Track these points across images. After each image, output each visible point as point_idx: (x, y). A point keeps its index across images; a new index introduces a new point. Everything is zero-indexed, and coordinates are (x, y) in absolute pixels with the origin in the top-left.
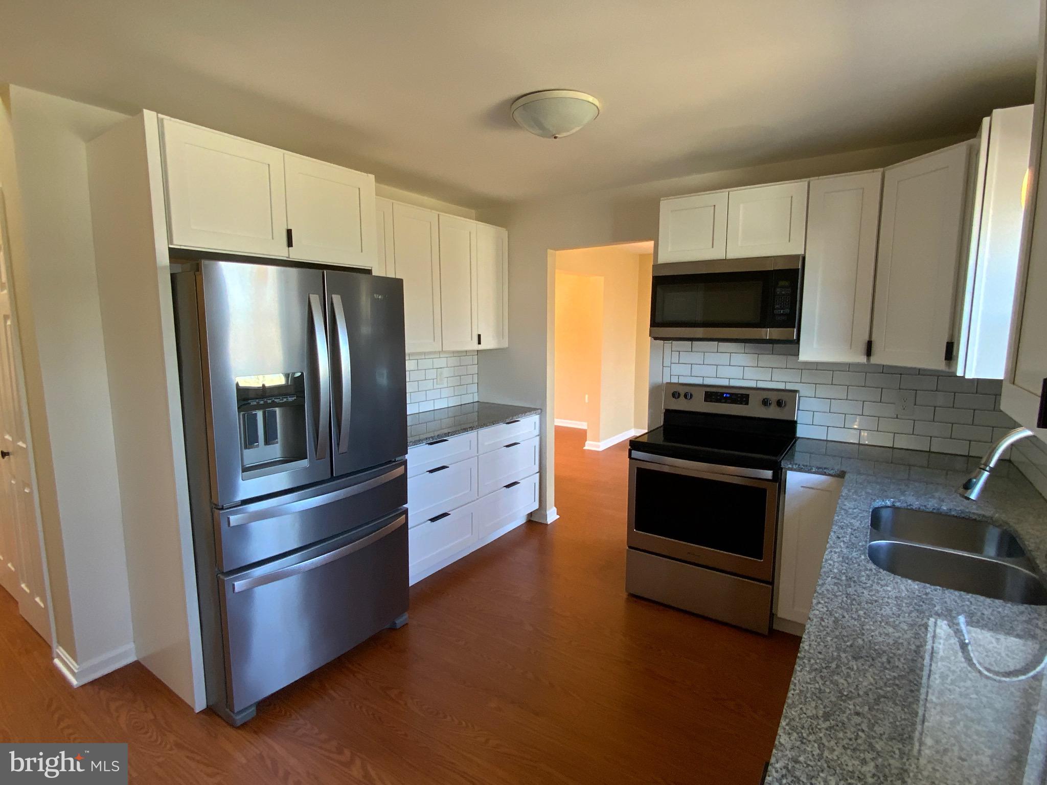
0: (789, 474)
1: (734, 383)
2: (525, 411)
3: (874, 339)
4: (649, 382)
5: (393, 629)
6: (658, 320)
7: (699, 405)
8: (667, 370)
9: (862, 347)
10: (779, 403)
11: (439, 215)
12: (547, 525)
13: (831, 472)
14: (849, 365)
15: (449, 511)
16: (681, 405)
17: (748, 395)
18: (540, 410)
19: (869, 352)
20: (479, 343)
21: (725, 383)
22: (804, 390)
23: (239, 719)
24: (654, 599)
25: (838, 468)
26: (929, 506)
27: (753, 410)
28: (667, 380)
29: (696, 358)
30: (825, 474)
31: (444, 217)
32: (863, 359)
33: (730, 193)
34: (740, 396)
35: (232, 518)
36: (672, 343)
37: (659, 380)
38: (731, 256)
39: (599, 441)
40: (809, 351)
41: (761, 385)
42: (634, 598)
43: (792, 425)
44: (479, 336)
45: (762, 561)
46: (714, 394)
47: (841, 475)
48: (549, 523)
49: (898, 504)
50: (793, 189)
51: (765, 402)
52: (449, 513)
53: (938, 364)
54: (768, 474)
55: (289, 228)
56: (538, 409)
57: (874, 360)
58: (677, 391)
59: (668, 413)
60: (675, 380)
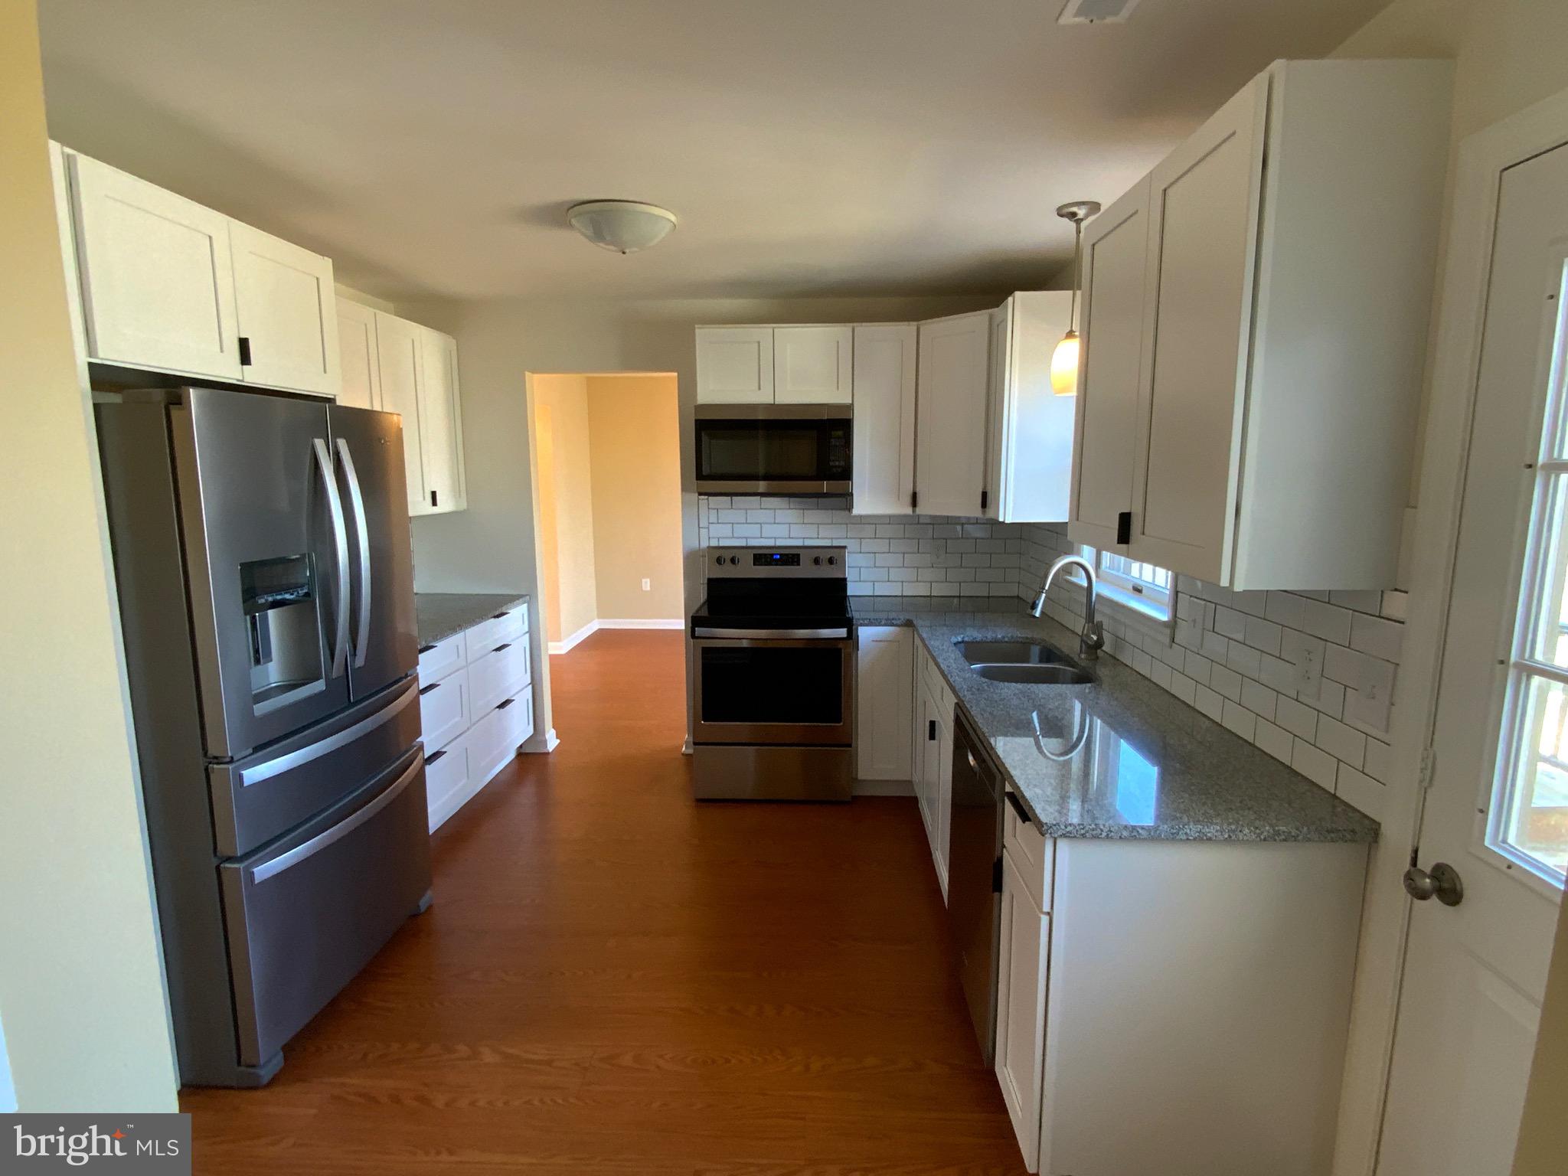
0: (861, 629)
1: (780, 543)
2: (512, 599)
3: (918, 490)
4: (684, 548)
5: (415, 916)
6: (706, 471)
7: (748, 570)
8: (704, 532)
9: (908, 499)
10: (831, 561)
11: (375, 313)
12: (548, 753)
13: (898, 622)
14: (890, 517)
15: (443, 747)
16: (728, 572)
17: (798, 555)
18: (528, 597)
19: (914, 503)
20: (434, 503)
21: (770, 543)
22: (852, 545)
23: (266, 1073)
24: (727, 797)
25: (903, 617)
26: (989, 637)
27: (804, 571)
28: (704, 544)
29: (736, 515)
30: (892, 625)
31: (381, 314)
32: (909, 511)
33: (776, 330)
34: (790, 557)
35: (246, 773)
36: (708, 499)
37: (694, 544)
38: (780, 400)
39: (559, 641)
40: (863, 505)
41: (808, 543)
42: (703, 802)
43: (842, 583)
44: (434, 494)
45: (842, 724)
46: (763, 557)
47: (909, 624)
48: (551, 750)
49: (966, 639)
50: (838, 332)
51: (817, 561)
52: (444, 750)
53: (976, 512)
54: (842, 632)
55: (243, 336)
56: (526, 595)
57: (919, 511)
58: (722, 556)
59: (712, 583)
60: (714, 543)
